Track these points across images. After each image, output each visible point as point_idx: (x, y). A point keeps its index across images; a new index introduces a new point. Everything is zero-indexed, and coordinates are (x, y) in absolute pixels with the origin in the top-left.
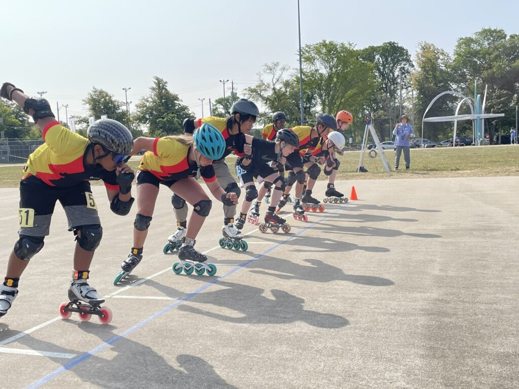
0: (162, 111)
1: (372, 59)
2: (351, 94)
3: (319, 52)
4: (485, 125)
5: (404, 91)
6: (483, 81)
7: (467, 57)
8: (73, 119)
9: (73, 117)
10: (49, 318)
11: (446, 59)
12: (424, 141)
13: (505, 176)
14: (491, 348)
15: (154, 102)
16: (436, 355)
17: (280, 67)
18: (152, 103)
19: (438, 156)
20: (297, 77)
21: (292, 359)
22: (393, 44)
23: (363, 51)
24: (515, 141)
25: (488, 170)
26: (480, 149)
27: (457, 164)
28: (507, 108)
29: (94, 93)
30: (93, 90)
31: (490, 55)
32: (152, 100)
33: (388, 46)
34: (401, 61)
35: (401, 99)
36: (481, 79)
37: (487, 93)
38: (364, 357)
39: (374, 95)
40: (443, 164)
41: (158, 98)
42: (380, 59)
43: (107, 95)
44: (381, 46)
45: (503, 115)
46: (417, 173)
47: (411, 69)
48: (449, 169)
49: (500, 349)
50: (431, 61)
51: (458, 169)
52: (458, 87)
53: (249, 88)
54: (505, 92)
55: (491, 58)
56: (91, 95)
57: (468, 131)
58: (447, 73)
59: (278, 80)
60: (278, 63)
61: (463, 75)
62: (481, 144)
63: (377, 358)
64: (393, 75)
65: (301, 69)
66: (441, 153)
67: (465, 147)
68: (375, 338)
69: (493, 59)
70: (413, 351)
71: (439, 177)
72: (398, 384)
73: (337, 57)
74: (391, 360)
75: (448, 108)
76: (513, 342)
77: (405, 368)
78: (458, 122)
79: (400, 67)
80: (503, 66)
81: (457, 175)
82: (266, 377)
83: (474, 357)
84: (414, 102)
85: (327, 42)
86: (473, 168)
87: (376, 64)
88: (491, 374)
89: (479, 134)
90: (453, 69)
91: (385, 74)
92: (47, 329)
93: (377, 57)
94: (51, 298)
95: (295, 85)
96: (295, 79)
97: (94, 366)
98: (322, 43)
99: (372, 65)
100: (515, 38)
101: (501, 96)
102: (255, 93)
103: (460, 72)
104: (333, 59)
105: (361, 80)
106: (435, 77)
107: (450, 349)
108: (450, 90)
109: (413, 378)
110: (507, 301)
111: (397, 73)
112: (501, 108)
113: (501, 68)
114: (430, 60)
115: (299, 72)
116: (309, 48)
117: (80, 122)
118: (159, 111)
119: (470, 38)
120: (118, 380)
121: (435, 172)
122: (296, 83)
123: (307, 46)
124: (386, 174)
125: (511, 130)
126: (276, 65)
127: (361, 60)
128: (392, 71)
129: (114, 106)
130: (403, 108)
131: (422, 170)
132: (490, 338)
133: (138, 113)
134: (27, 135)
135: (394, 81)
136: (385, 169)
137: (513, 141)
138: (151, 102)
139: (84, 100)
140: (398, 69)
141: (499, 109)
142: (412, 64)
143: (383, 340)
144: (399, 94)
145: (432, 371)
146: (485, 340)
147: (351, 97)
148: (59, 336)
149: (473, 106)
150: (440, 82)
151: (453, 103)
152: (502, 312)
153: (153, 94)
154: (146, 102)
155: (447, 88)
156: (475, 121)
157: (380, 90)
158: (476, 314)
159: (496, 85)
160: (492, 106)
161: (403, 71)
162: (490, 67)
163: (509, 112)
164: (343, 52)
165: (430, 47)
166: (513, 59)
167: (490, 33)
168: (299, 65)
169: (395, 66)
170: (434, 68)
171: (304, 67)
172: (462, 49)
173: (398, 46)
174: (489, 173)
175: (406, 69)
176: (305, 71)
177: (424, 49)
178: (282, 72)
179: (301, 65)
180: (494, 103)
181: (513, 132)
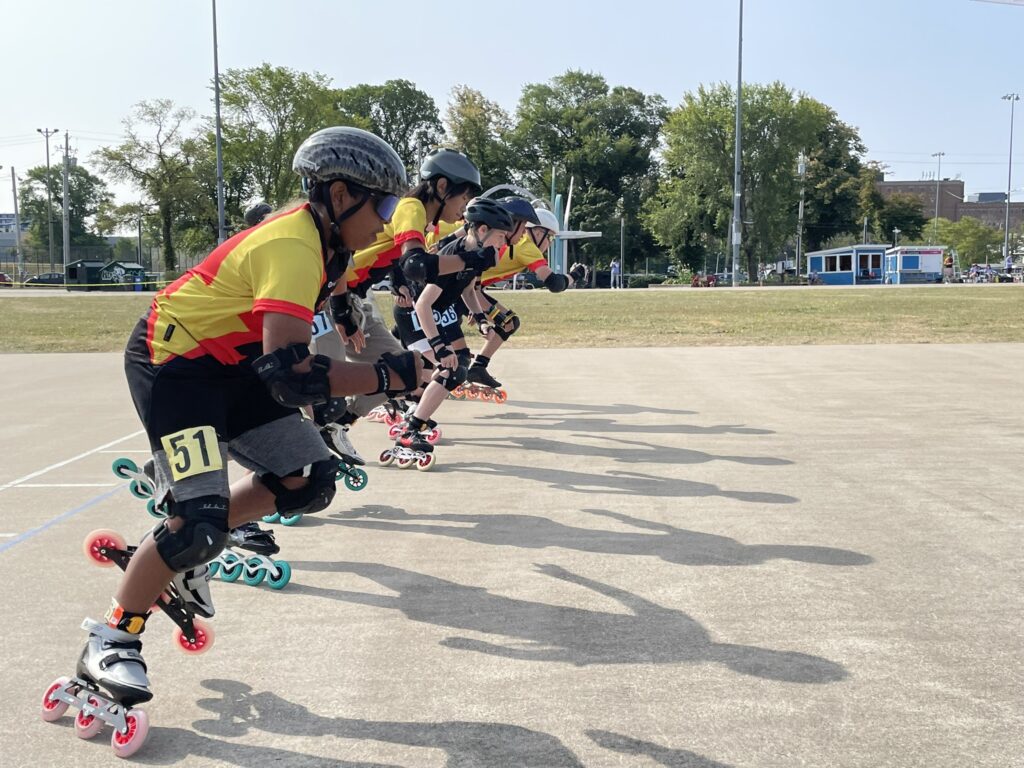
1: (364, 111)
3: (256, 88)
4: (569, 251)
6: (568, 170)
7: (540, 123)
11: (503, 122)
17: (174, 110)
20: (210, 135)
22: (405, 85)
23: (347, 93)
24: (618, 282)
25: (560, 336)
28: (606, 223)
31: (579, 122)
33: (396, 89)
34: (420, 120)
36: (563, 165)
37: (574, 193)
42: (381, 112)
44: (381, 88)
45: (599, 234)
47: (439, 137)
50: (476, 125)
52: (524, 177)
53: (105, 149)
54: (604, 192)
55: (582, 129)
58: (505, 150)
59: (168, 138)
60: (169, 102)
61: (533, 156)
64: (406, 146)
65: (219, 119)
67: (535, 291)
69: (585, 129)
73: (296, 103)
79: (418, 130)
80: (601, 144)
83: (447, 694)
85: (273, 69)
87: (372, 120)
90: (515, 143)
93: (375, 107)
95: (205, 150)
96: (207, 139)
98: (262, 70)
99: (365, 122)
100: (621, 94)
101: (598, 200)
102: (118, 162)
103: (527, 150)
104: (285, 104)
106: (482, 155)
107: (407, 682)
108: (510, 182)
111: (413, 142)
112: (596, 222)
113: (598, 147)
114: (474, 122)
115: (215, 123)
116: (236, 78)
119: (545, 86)
122: (208, 146)
123: (231, 73)
125: (612, 263)
126: (167, 105)
127: (344, 111)
128: (403, 137)
135: (407, 158)
137: (615, 282)
140: (415, 136)
141: (593, 223)
142: (442, 128)
150: (492, 166)
155: (504, 178)
159: (589, 178)
160: (581, 218)
161: (425, 140)
162: (580, 144)
163: (610, 229)
164: (306, 91)
165: (474, 96)
166: (619, 133)
167: (581, 81)
168: (214, 110)
169: (410, 128)
170: (482, 138)
171: (226, 115)
172: (531, 107)
173: (414, 90)
174: (561, 342)
175: (429, 136)
176: (227, 123)
177: (464, 100)
178: (179, 122)
179: (218, 111)
180: (585, 211)
181: (615, 267)
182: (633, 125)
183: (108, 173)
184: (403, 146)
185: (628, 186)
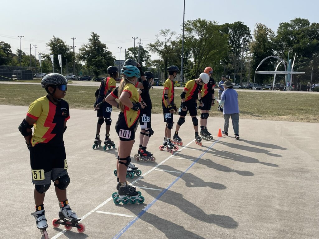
1: (227, 31)
2: (213, 53)
3: (195, 25)
5: (245, 53)
6: (294, 51)
7: (285, 35)
11: (272, 35)
12: (255, 85)
13: (307, 122)
17: (170, 32)
18: (89, 48)
20: (180, 40)
22: (240, 23)
23: (222, 26)
25: (297, 117)
28: (306, 69)
29: (54, 40)
30: (53, 38)
31: (299, 35)
32: (89, 46)
33: (237, 24)
34: (244, 34)
35: (243, 58)
36: (292, 49)
37: (296, 58)
39: (226, 54)
41: (93, 46)
42: (232, 32)
43: (62, 42)
44: (233, 24)
45: (304, 73)
47: (250, 39)
50: (263, 36)
52: (278, 52)
53: (150, 44)
54: (306, 58)
56: (52, 41)
57: (282, 80)
58: (272, 44)
59: (168, 41)
60: (169, 30)
61: (282, 46)
64: (239, 42)
69: (301, 37)
73: (206, 29)
75: (271, 65)
78: (276, 75)
79: (243, 37)
81: (278, 119)
84: (251, 60)
85: (201, 20)
86: (287, 114)
87: (229, 34)
90: (276, 42)
91: (234, 41)
93: (230, 30)
98: (198, 20)
99: (227, 36)
100: (314, 25)
101: (304, 61)
102: (154, 48)
103: (280, 44)
104: (203, 30)
105: (219, 44)
106: (264, 46)
108: (273, 55)
111: (241, 41)
113: (305, 43)
114: (262, 35)
115: (182, 36)
116: (190, 23)
117: (44, 57)
118: (94, 54)
119: (287, 23)
121: (265, 115)
122: (179, 43)
123: (188, 21)
127: (221, 31)
128: (238, 39)
129: (66, 49)
133: (80, 54)
134: (10, 62)
135: (239, 46)
139: (47, 44)
140: (242, 39)
141: (302, 68)
142: (251, 36)
144: (242, 55)
147: (213, 55)
149: (286, 66)
150: (267, 49)
151: (274, 62)
153: (90, 43)
154: (85, 48)
155: (271, 53)
156: (287, 75)
157: (230, 51)
159: (301, 53)
160: (298, 67)
161: (245, 40)
162: (299, 42)
165: (263, 26)
166: (313, 38)
167: (300, 21)
169: (241, 37)
170: (264, 40)
171: (186, 34)
172: (282, 30)
173: (243, 25)
175: (247, 39)
176: (186, 36)
177: (259, 28)
178: (171, 36)
179: (183, 33)
180: (299, 64)
183: (150, 50)
185: (315, 56)
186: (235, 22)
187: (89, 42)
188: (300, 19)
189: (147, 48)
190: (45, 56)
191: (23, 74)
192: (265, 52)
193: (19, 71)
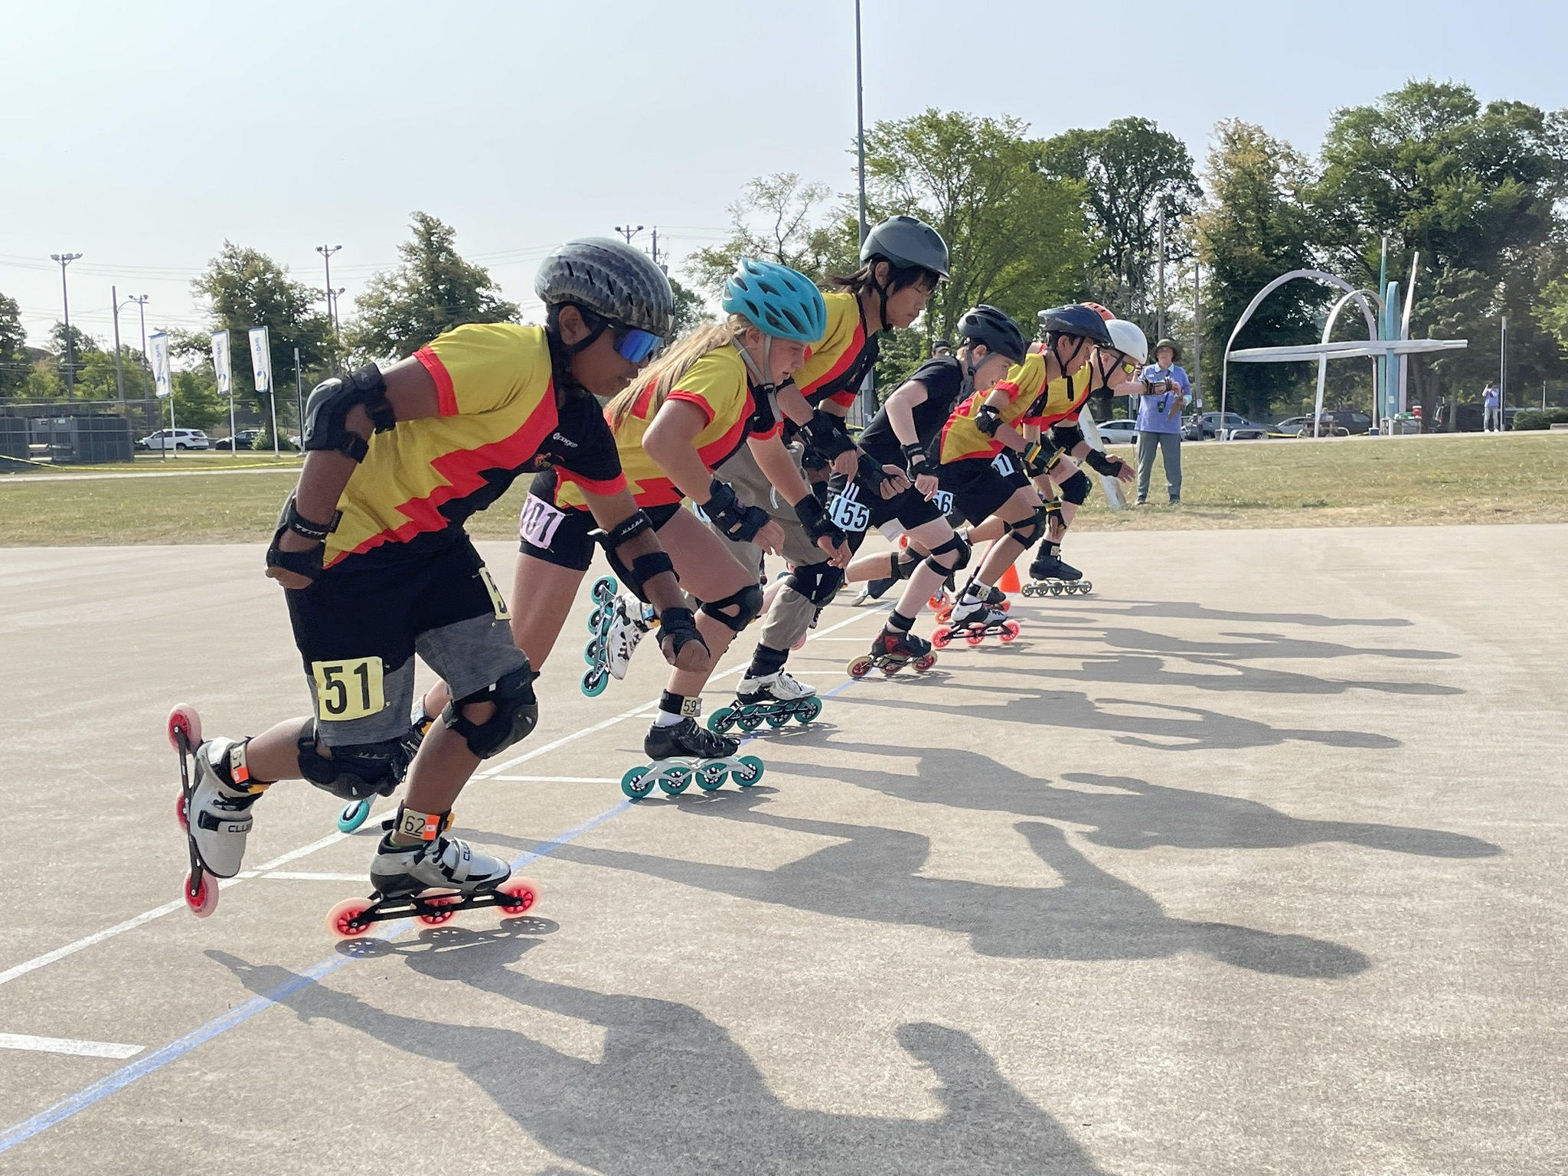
0: (438, 318)
1: (1076, 169)
2: (1013, 275)
3: (916, 146)
4: (1410, 373)
5: (1171, 267)
6: (1408, 242)
7: (1363, 169)
8: (162, 338)
9: (162, 334)
10: (65, 937)
11: (1298, 172)
12: (1228, 420)
13: (1461, 523)
14: (1386, 1022)
15: (413, 289)
16: (1225, 1045)
17: (800, 188)
18: (406, 294)
19: (1269, 463)
20: (851, 223)
21: (795, 1058)
22: (1141, 125)
23: (1050, 144)
24: (1496, 422)
25: (1412, 507)
26: (1393, 444)
27: (1323, 487)
28: (1474, 324)
29: (227, 260)
30: (226, 250)
31: (1428, 163)
32: (405, 284)
33: (1125, 132)
34: (1164, 177)
35: (1162, 292)
36: (1399, 235)
37: (1418, 279)
38: (1012, 1051)
39: (1081, 278)
40: (1279, 489)
41: (425, 280)
42: (1103, 170)
43: (268, 268)
44: (1102, 133)
45: (1462, 343)
46: (1203, 515)
47: (1192, 202)
48: (1298, 503)
49: (1413, 1027)
50: (1254, 179)
51: (1323, 504)
52: (1333, 257)
53: (705, 251)
54: (1471, 274)
55: (1432, 173)
56: (219, 267)
57: (1360, 390)
58: (1301, 215)
59: (791, 230)
60: (792, 177)
61: (1348, 223)
62: (1397, 431)
63: (1049, 1054)
64: (1141, 220)
65: (862, 195)
66: (1276, 457)
67: (1350, 438)
68: (1048, 994)
69: (1438, 175)
70: (1158, 1031)
71: (1265, 526)
72: (1108, 1128)
73: (973, 162)
74: (1090, 1059)
75: (1300, 320)
76: (1451, 1007)
77: (1131, 1082)
78: (1329, 363)
79: (1159, 194)
80: (1466, 196)
81: (1318, 521)
82: (718, 1109)
83: (1336, 1051)
84: (1201, 301)
85: (942, 116)
86: (1367, 500)
87: (1089, 184)
88: (1381, 1100)
89: (1391, 400)
90: (1318, 204)
91: (1114, 216)
92: (60, 971)
93: (1093, 163)
94: (76, 878)
95: (843, 244)
96: (847, 229)
97: (197, 1079)
98: (926, 118)
99: (1077, 187)
100: (1502, 113)
101: (1460, 287)
102: (722, 268)
103: (1337, 213)
104: (959, 167)
105: (1043, 234)
106: (1263, 226)
107: (1265, 1028)
108: (1309, 267)
109: (1152, 1110)
110: (1443, 887)
111: (1151, 212)
112: (1459, 322)
113: (1461, 200)
114: (1251, 175)
115: (857, 204)
116: (888, 134)
117: (185, 348)
118: (430, 317)
119: (1370, 110)
120: (267, 1122)
121: (1256, 511)
122: (847, 238)
123: (881, 127)
124: (1108, 515)
125: (1486, 390)
126: (789, 182)
127: (1046, 172)
128: (1135, 207)
129: (291, 301)
130: (1168, 319)
131: (1216, 506)
132: (1385, 994)
133: (364, 324)
134: (20, 387)
135: (1141, 237)
136: (1107, 501)
137: (1491, 420)
138: (404, 290)
139: (196, 283)
140: (1154, 202)
141: (1453, 325)
142: (1198, 188)
143: (1072, 1000)
144: (1157, 278)
145: (1210, 1091)
146: (1371, 1000)
147: (1014, 283)
148: (94, 990)
149: (1377, 318)
150: (1280, 242)
151: (1316, 305)
152: (1425, 920)
153: (409, 265)
154: (387, 291)
155: (1298, 260)
156: (1381, 360)
157: (1100, 264)
158: (1348, 926)
159: (1445, 252)
160: (1431, 318)
161: (1170, 208)
162: (1429, 198)
163: (1481, 335)
164: (990, 146)
165: (1250, 134)
166: (1499, 177)
167: (1430, 97)
168: (857, 184)
169: (1147, 192)
170: (1262, 199)
171: (873, 191)
172: (1346, 144)
173: (1155, 132)
174: (1415, 516)
175: (1177, 202)
176: (874, 202)
177: (1234, 142)
178: (806, 205)
179: (862, 183)
180: (1437, 306)
181: (1491, 395)
182: (1522, 163)
183: (710, 285)
184: (1136, 221)
185: (1513, 263)
186: (1116, 122)
187: (402, 264)
188: (1432, 86)
189: (691, 271)
190: (190, 345)
191: (83, 437)
192: (1267, 255)
193: (62, 421)
